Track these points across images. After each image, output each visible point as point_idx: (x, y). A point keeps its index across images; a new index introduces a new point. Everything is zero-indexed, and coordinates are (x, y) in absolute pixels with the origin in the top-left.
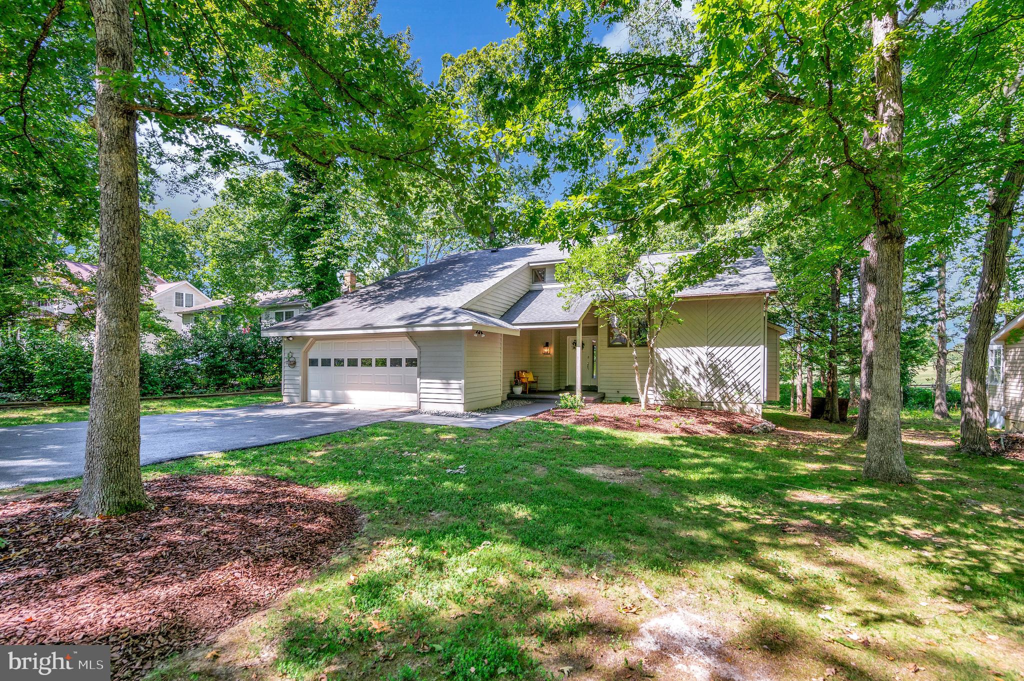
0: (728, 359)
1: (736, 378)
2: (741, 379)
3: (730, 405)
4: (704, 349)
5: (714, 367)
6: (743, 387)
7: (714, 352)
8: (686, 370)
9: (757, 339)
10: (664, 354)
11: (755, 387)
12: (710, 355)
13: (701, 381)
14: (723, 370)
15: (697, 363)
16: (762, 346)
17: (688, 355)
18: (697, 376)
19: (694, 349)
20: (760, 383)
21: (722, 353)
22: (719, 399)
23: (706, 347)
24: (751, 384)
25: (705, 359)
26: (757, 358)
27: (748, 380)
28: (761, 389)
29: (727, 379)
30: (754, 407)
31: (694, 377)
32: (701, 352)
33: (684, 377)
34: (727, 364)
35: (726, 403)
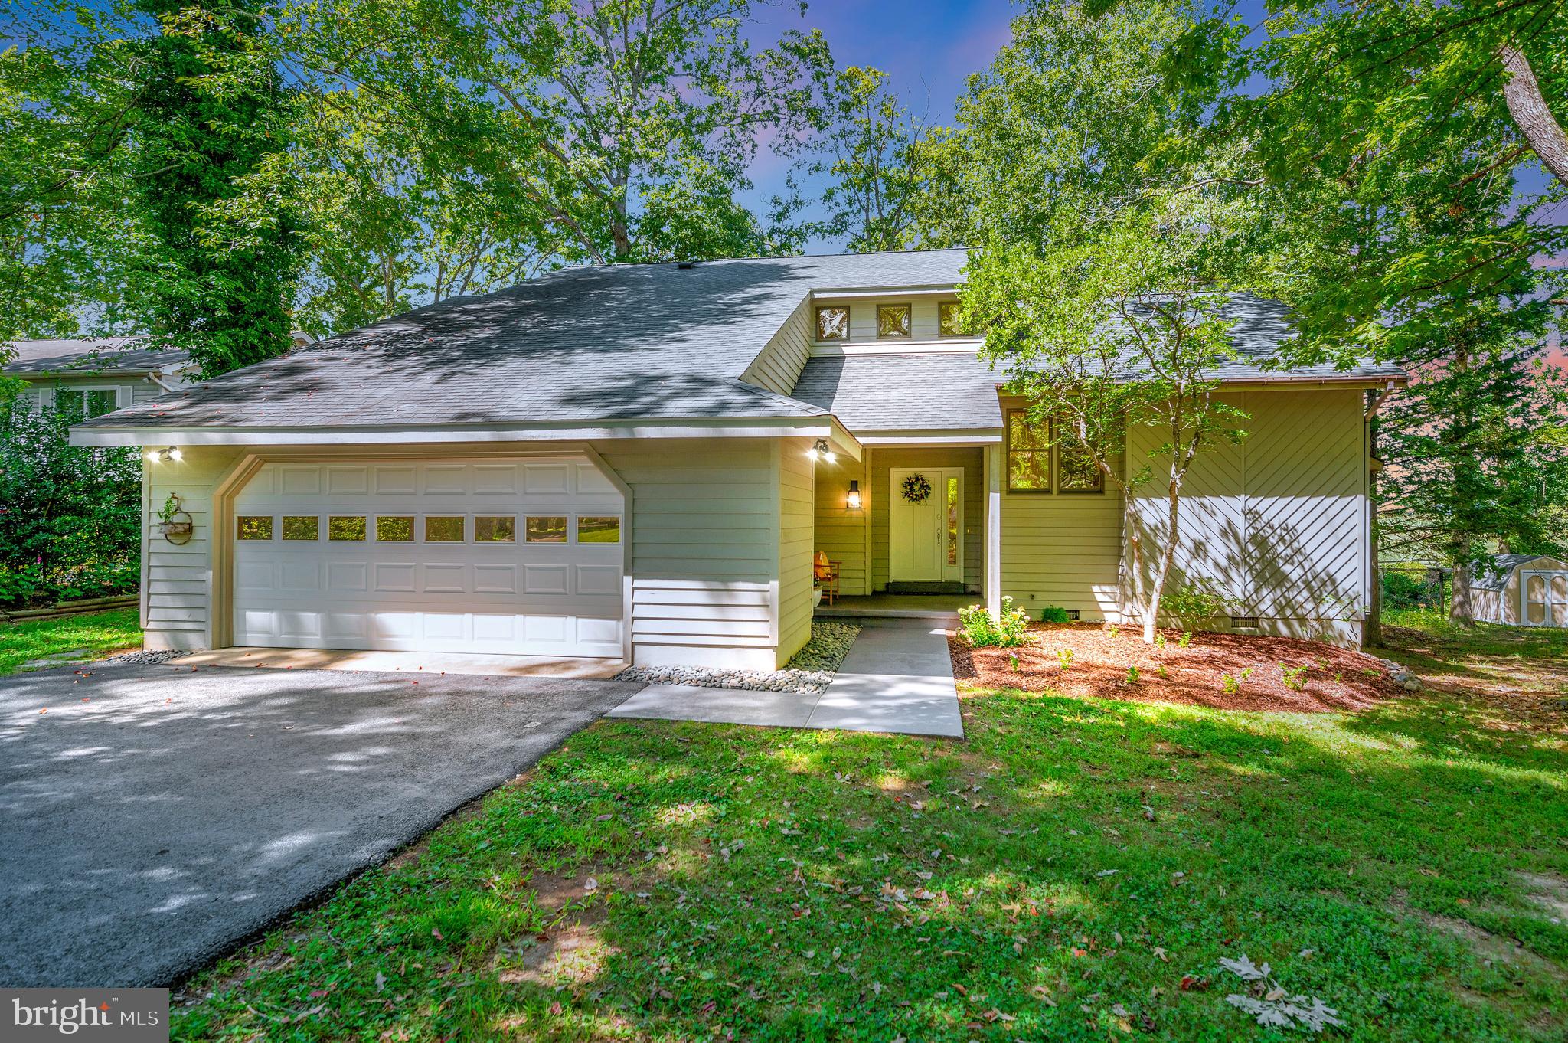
0: (1291, 522)
1: (1307, 565)
2: (1319, 568)
3: (1296, 625)
4: (1239, 503)
5: (1260, 542)
6: (1322, 586)
7: (1261, 508)
8: (1199, 549)
9: (1350, 481)
10: (1151, 512)
11: (1346, 585)
12: (1253, 515)
13: (1233, 574)
14: (1280, 548)
15: (1224, 533)
16: (1361, 497)
17: (1203, 513)
18: (1224, 562)
19: (1218, 502)
20: (1357, 576)
21: (1276, 510)
22: (1271, 612)
23: (1242, 497)
24: (1339, 577)
25: (1241, 524)
26: (1351, 523)
27: (1332, 570)
28: (1359, 588)
29: (1287, 568)
30: (1346, 627)
31: (1216, 564)
32: (1232, 508)
33: (1194, 563)
34: (1289, 534)
35: (1285, 620)
